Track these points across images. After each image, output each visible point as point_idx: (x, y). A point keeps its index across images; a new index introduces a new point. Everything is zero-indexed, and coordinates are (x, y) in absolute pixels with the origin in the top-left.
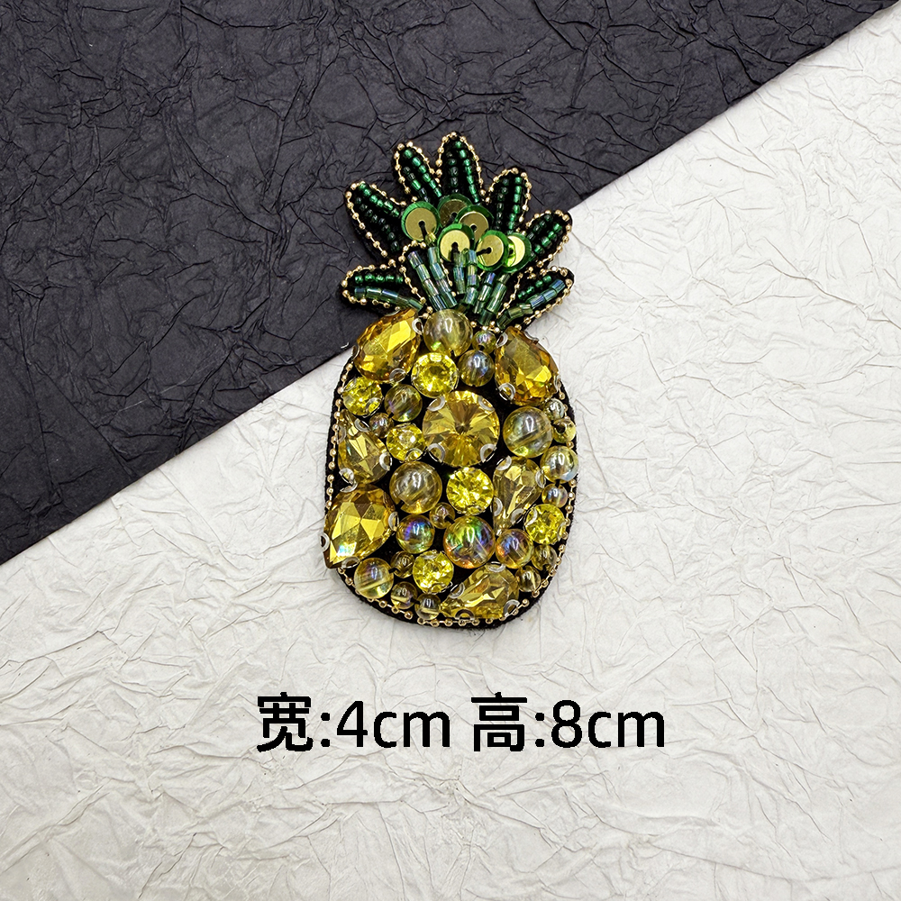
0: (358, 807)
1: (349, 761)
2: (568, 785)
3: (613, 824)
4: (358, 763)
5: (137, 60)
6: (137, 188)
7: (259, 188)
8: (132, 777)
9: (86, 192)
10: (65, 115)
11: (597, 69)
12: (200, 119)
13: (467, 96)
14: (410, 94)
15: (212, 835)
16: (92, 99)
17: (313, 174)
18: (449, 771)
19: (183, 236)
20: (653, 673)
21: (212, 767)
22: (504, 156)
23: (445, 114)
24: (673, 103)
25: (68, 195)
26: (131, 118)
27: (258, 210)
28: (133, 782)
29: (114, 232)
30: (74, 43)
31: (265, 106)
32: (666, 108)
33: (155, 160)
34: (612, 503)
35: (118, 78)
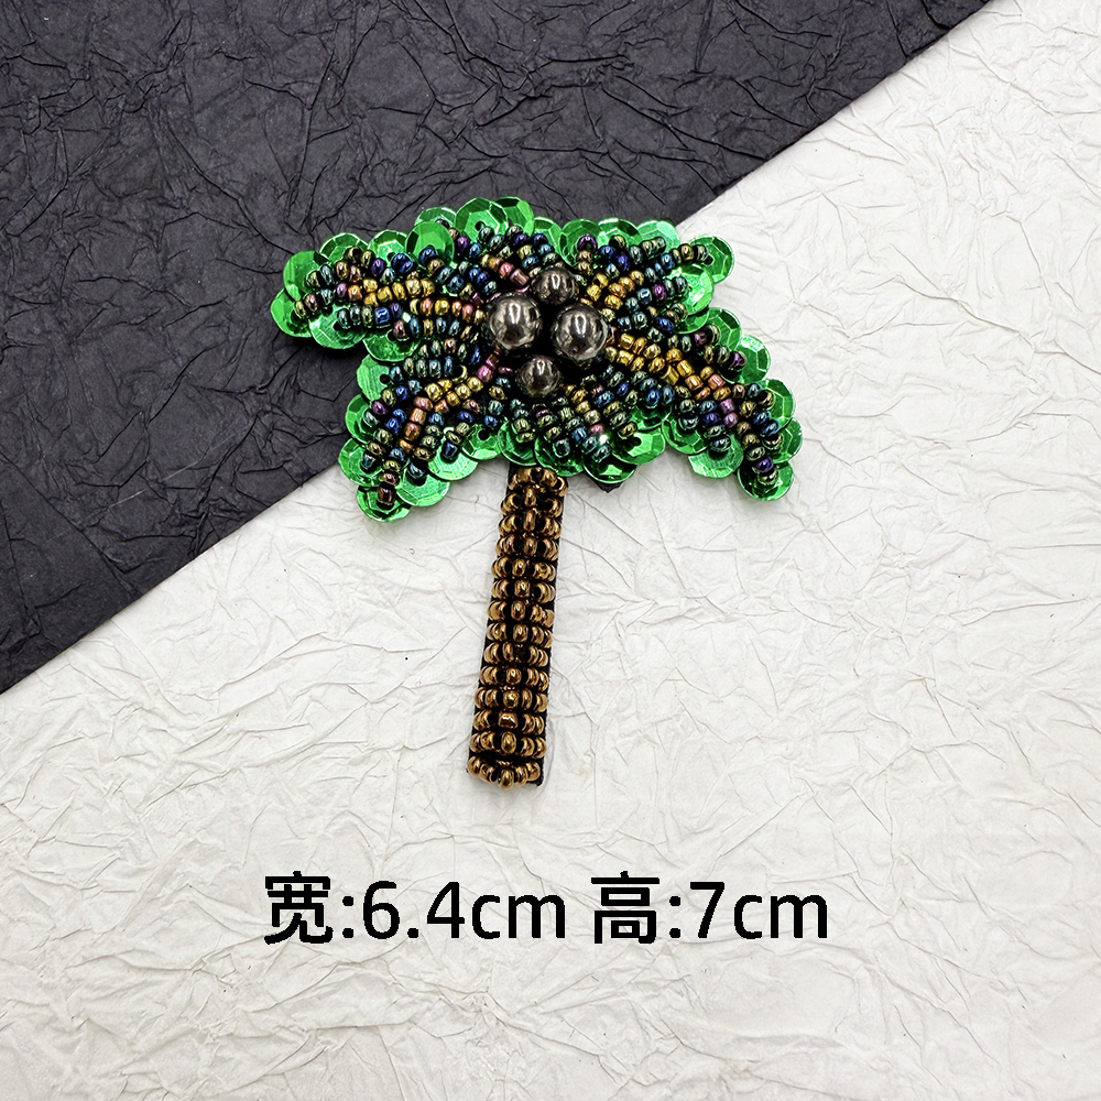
0: (351, 1032)
1: (338, 971)
2: (636, 996)
3: (698, 1047)
4: (351, 973)
5: (111, 38)
6: (120, 207)
7: (282, 201)
8: (46, 999)
9: (51, 217)
10: (18, 116)
11: (728, 19)
12: (198, 112)
13: (553, 64)
14: (478, 65)
15: (152, 1076)
16: (53, 93)
17: (353, 179)
18: (474, 980)
19: (184, 269)
20: (750, 841)
21: (152, 984)
22: (609, 141)
23: (527, 90)
24: (832, 60)
25: (28, 222)
26: (107, 116)
27: (283, 230)
28: (47, 1005)
29: (92, 270)
30: (25, 20)
31: (284, 91)
32: (823, 66)
33: (140, 170)
34: (690, 610)
35: (87, 64)
